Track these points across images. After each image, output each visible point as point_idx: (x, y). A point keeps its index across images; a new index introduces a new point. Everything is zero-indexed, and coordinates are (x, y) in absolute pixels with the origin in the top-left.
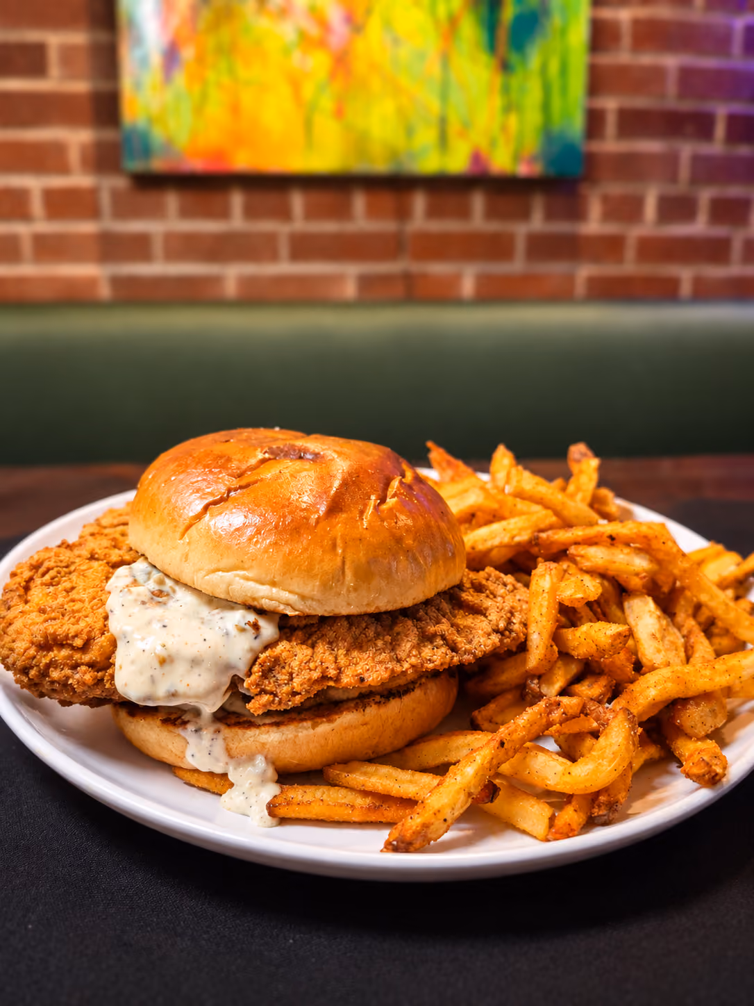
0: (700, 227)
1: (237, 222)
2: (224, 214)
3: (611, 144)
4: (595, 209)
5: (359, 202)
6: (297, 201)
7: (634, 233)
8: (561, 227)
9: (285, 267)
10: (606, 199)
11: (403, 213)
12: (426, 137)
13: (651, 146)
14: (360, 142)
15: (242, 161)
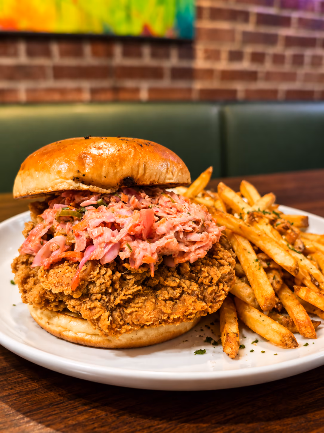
0: (245, 65)
1: (23, 59)
2: (15, 54)
3: (206, 24)
4: (200, 54)
5: (87, 49)
6: (55, 48)
8: (185, 64)
9: (50, 83)
10: (206, 51)
11: (110, 55)
12: (120, 15)
13: (224, 25)
14: (87, 16)
15: (24, 25)
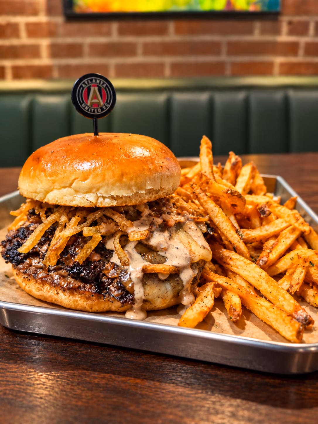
1: (115, 38)
2: (108, 34)
4: (285, 28)
7: (303, 40)
8: (269, 38)
10: (290, 23)
